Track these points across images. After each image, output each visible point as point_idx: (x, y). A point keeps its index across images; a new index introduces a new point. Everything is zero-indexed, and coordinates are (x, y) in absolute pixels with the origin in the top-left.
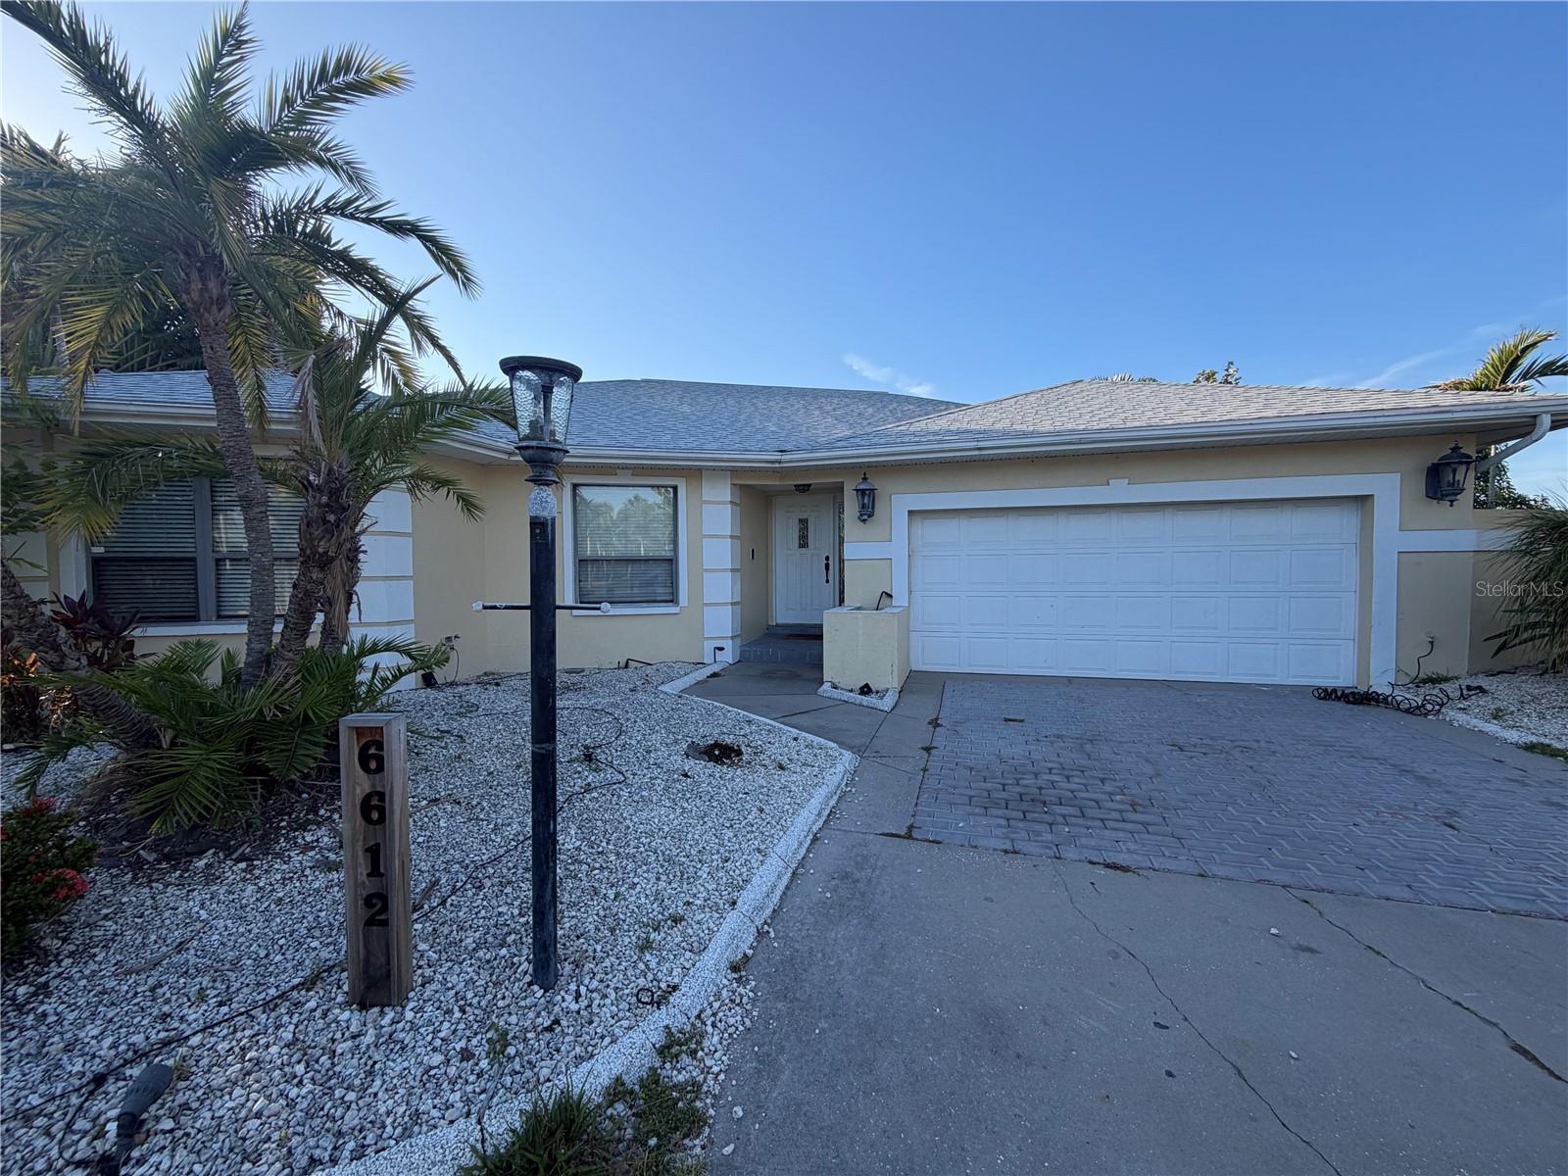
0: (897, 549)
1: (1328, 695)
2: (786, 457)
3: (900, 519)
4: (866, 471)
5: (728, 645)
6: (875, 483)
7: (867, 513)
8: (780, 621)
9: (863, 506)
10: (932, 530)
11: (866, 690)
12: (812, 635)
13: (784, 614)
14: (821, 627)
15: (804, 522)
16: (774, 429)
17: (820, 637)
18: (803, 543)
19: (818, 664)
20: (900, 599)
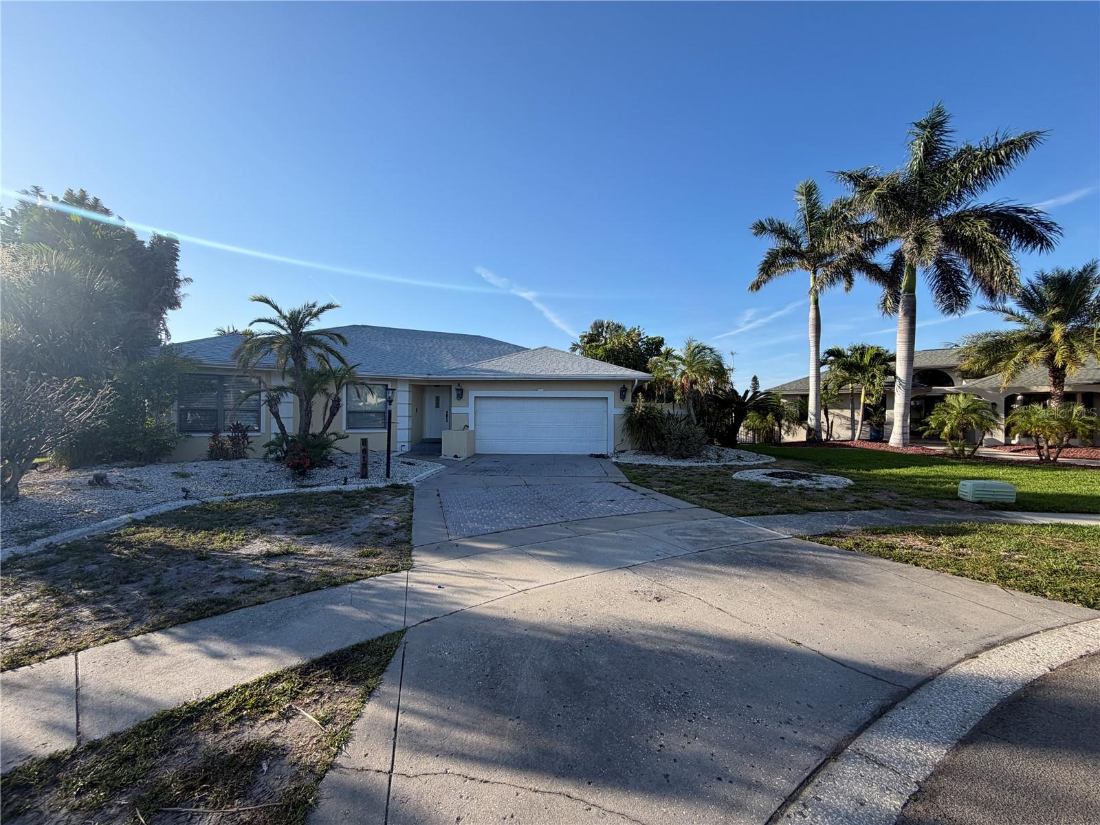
0: (470, 410)
1: (592, 455)
2: (430, 377)
3: (471, 400)
4: (459, 382)
5: (407, 444)
6: (463, 386)
7: (460, 396)
8: (427, 437)
9: (458, 394)
10: (484, 404)
11: (456, 456)
12: (439, 442)
13: (428, 435)
14: (441, 439)
15: (438, 399)
16: (426, 361)
17: (441, 443)
18: (437, 406)
19: (440, 451)
20: (471, 428)
